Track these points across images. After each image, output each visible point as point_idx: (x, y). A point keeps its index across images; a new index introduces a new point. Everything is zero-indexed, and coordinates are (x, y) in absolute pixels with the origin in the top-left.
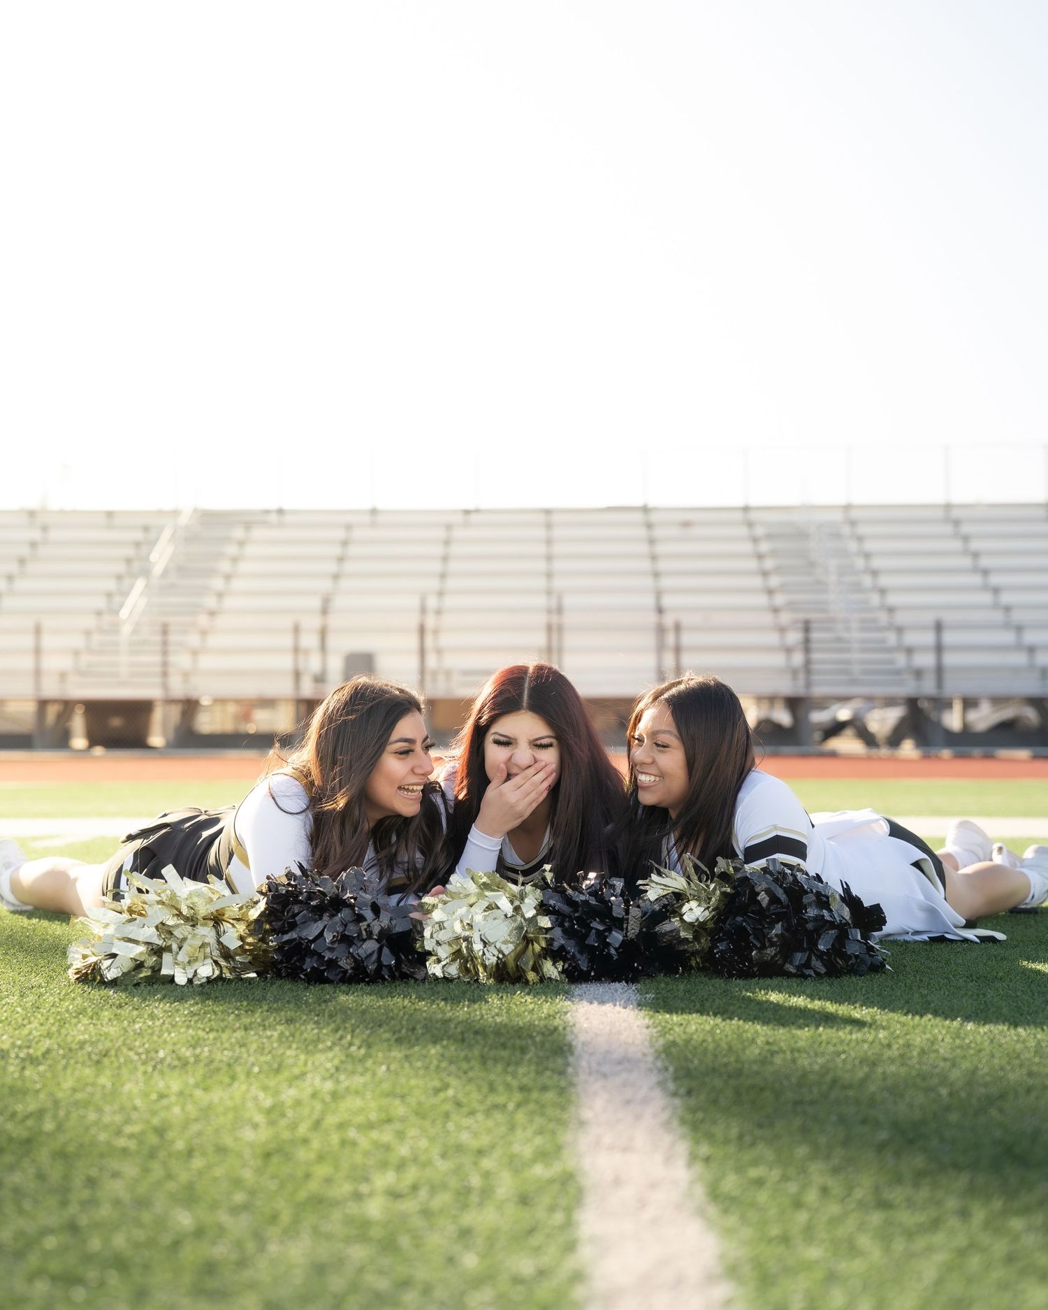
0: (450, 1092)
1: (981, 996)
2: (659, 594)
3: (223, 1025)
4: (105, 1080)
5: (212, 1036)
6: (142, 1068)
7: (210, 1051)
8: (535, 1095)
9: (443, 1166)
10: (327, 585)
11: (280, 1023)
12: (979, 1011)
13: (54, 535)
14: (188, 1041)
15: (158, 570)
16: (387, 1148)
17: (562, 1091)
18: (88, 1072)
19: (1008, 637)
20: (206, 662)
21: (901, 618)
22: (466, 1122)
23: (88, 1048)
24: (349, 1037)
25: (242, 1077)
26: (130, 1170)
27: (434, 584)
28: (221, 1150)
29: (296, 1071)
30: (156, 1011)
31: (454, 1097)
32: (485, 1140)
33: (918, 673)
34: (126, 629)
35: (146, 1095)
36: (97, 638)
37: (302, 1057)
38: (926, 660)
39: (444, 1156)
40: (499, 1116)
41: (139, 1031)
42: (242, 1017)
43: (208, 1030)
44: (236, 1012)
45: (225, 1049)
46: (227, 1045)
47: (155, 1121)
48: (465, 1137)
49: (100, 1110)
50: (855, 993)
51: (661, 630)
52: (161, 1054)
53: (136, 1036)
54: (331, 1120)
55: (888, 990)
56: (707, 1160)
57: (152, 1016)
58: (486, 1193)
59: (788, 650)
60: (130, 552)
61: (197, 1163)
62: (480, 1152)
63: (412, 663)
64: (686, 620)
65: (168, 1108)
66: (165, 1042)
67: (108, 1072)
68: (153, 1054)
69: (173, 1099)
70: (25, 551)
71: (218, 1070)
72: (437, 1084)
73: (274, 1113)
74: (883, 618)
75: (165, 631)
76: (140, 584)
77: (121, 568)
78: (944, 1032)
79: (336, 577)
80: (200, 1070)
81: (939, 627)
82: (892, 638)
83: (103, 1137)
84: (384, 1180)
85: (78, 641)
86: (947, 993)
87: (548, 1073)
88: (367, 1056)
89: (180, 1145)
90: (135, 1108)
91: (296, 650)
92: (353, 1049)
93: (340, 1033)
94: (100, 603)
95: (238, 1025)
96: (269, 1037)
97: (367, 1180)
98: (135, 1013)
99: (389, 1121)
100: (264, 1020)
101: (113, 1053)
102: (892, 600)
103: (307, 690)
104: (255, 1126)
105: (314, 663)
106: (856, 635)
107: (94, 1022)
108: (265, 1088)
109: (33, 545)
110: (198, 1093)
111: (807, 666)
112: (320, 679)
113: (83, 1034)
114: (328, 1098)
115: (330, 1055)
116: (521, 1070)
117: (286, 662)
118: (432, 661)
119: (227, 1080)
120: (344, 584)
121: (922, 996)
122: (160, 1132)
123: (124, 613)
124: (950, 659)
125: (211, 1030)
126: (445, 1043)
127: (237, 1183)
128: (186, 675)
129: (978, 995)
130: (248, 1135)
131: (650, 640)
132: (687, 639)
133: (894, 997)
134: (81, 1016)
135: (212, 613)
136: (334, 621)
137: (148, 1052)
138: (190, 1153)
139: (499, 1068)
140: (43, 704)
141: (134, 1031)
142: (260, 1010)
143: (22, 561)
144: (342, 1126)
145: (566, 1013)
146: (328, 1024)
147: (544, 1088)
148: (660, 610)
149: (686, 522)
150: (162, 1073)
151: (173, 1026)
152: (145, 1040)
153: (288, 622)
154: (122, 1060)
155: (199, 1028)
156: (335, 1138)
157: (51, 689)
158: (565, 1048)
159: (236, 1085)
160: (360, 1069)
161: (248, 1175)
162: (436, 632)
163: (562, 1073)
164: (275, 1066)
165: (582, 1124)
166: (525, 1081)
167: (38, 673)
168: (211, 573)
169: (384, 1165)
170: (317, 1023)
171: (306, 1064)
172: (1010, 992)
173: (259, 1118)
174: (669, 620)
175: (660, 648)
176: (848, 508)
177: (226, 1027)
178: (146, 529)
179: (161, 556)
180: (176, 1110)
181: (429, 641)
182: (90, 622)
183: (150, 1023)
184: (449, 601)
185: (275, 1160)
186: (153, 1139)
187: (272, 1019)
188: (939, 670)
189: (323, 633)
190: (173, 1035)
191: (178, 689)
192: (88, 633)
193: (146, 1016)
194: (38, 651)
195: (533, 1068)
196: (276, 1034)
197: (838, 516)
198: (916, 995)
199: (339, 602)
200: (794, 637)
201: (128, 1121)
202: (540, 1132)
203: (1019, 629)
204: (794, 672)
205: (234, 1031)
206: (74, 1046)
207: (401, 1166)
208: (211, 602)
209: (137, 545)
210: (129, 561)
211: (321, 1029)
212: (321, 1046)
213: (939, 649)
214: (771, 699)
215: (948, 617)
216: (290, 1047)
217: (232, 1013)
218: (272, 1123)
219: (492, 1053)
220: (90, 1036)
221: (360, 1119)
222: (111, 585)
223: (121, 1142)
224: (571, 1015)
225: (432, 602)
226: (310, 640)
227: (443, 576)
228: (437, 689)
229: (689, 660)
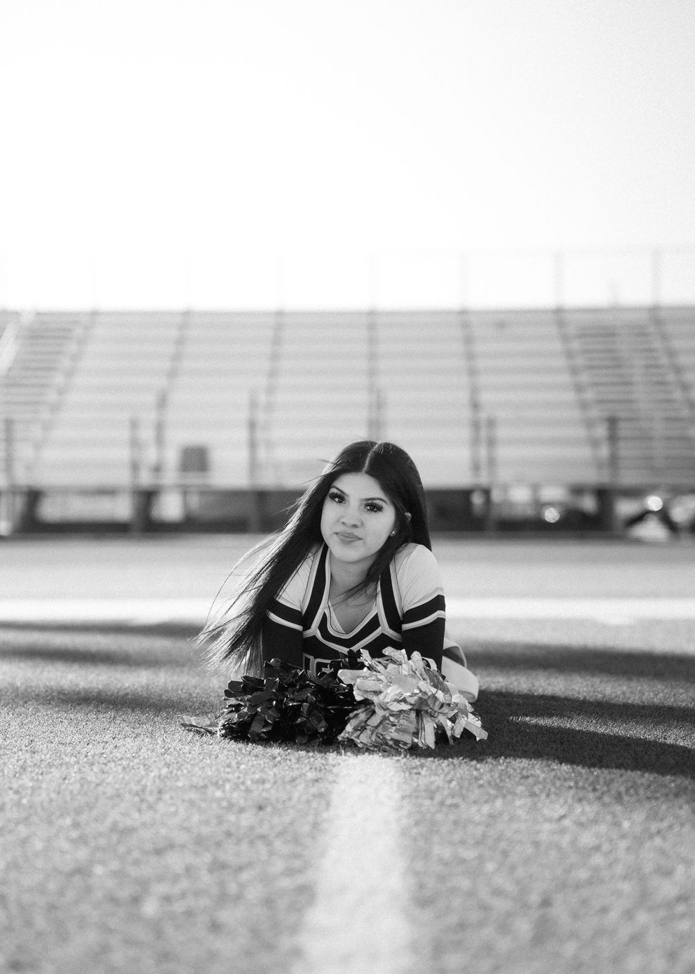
2: (474, 390)
20: (51, 454)
27: (263, 381)
51: (476, 425)
63: (242, 455)
64: (501, 414)
74: (686, 412)
91: (135, 443)
103: (146, 479)
105: (151, 455)
106: (659, 429)
111: (614, 461)
112: (157, 469)
117: (123, 454)
118: (262, 454)
120: (180, 381)
128: (29, 468)
131: (465, 433)
132: (502, 432)
135: (54, 408)
136: (171, 415)
148: (475, 406)
149: (503, 322)
153: (126, 416)
162: (267, 427)
168: (53, 369)
174: (483, 415)
175: (475, 441)
176: (654, 309)
181: (260, 435)
184: (279, 397)
189: (160, 427)
191: (23, 478)
199: (175, 398)
200: (601, 431)
208: (52, 397)
214: (578, 490)
225: (262, 398)
226: (147, 434)
227: (273, 373)
228: (268, 480)
229: (503, 452)
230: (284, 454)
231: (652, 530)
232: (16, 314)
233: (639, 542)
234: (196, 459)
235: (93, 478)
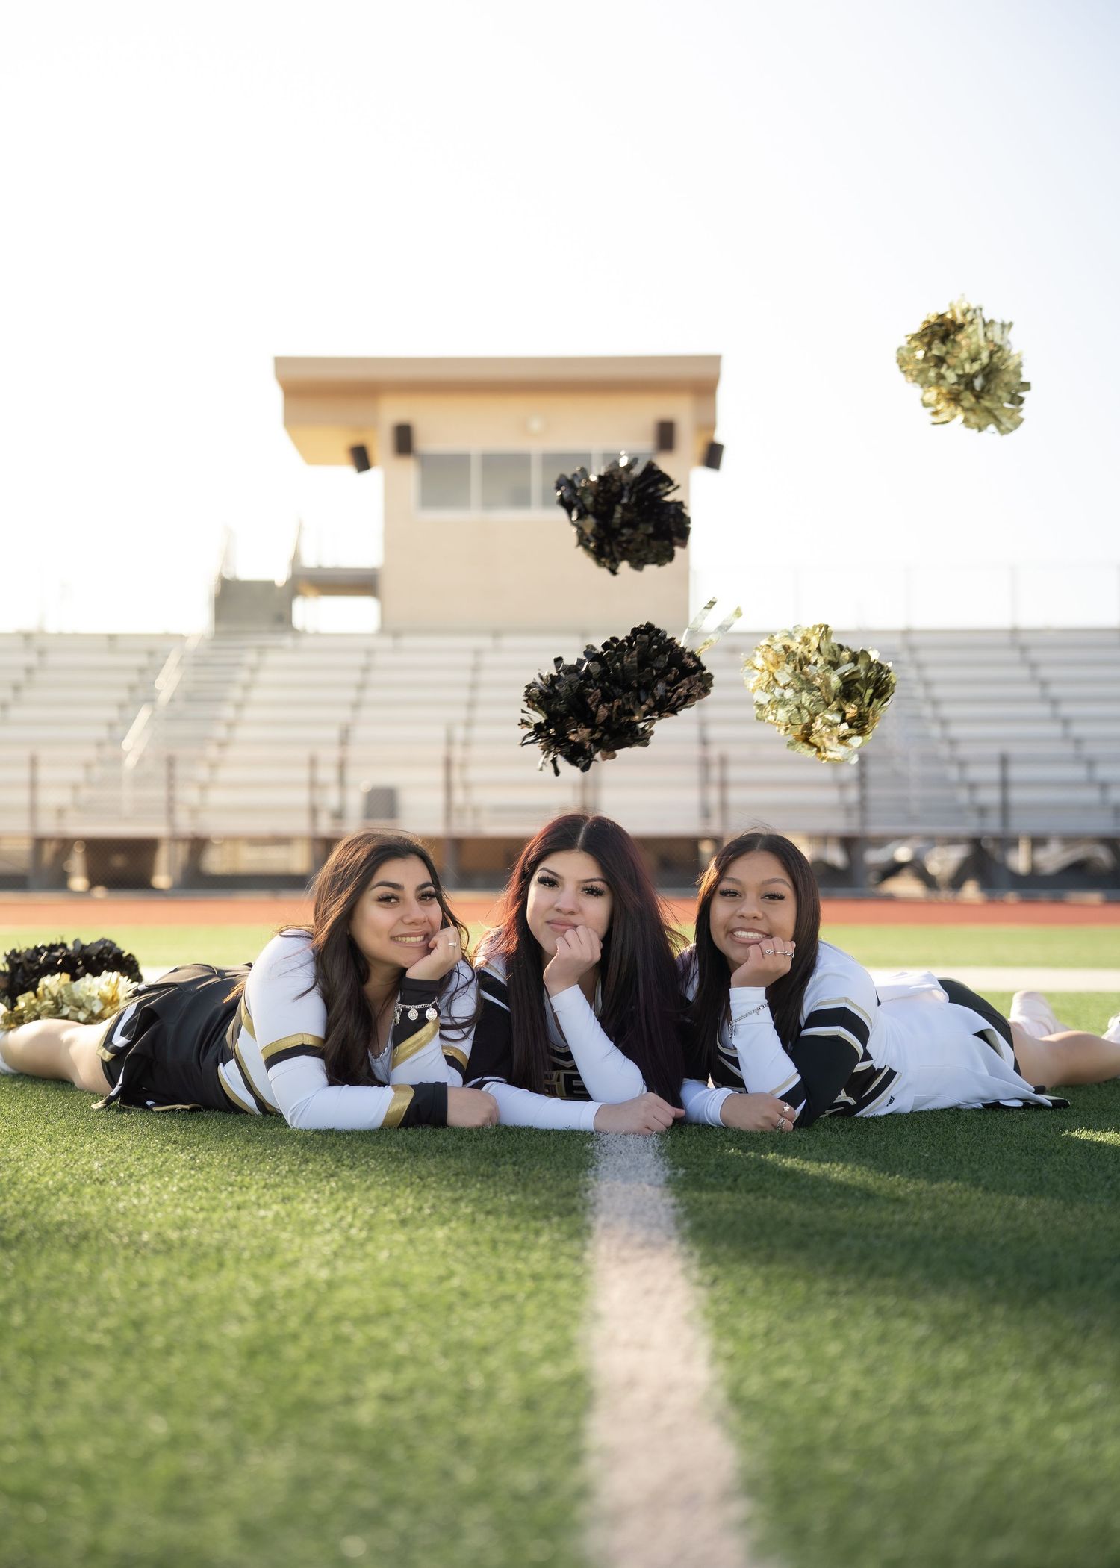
0: (455, 1282)
1: (1036, 1172)
2: (704, 723)
3: (214, 1203)
4: (81, 1267)
5: (201, 1216)
6: (122, 1253)
7: (199, 1234)
8: (548, 1284)
9: (444, 1365)
10: (344, 714)
11: (275, 1202)
12: (1033, 1189)
13: (52, 659)
14: (175, 1223)
15: (164, 697)
16: (383, 1345)
17: (577, 1280)
18: (64, 1257)
19: (1079, 772)
20: (216, 797)
21: (964, 751)
22: (473, 1315)
23: (66, 1230)
24: (349, 1219)
25: (230, 1262)
26: (102, 1370)
27: (461, 713)
28: (203, 1347)
29: (290, 1257)
30: (142, 1188)
31: (460, 1286)
32: (490, 1335)
33: (982, 811)
34: (130, 761)
35: (123, 1283)
36: (98, 771)
37: (298, 1241)
38: (990, 796)
39: (445, 1353)
40: (507, 1308)
41: (122, 1210)
42: (236, 1194)
43: (197, 1208)
44: (230, 1189)
45: (215, 1231)
46: (217, 1227)
47: (134, 1314)
48: (469, 1333)
49: (74, 1301)
50: (900, 1168)
51: (705, 764)
52: (145, 1237)
53: (120, 1217)
54: (325, 1313)
55: (936, 1164)
56: (731, 1358)
57: (139, 1194)
58: (489, 1394)
59: (842, 786)
60: (134, 678)
61: (177, 1361)
62: (485, 1350)
63: (438, 798)
64: (734, 752)
65: (148, 1299)
66: (150, 1223)
67: (86, 1258)
68: (135, 1237)
69: (155, 1288)
70: (21, 676)
71: (205, 1255)
72: (442, 1271)
73: (263, 1304)
74: (944, 751)
75: (171, 762)
76: (144, 714)
77: (123, 695)
78: (994, 1212)
79: (356, 705)
80: (186, 1256)
81: (1004, 761)
82: (953, 773)
83: (76, 1331)
84: (377, 1382)
85: (77, 774)
86: (999, 1168)
87: (563, 1260)
88: (369, 1239)
89: (158, 1341)
90: (113, 1299)
91: (313, 784)
92: (354, 1231)
93: (341, 1213)
94: (102, 733)
95: (230, 1203)
96: (263, 1218)
97: (359, 1381)
98: (119, 1189)
99: (387, 1313)
100: (258, 1198)
101: (92, 1235)
102: (955, 731)
103: (325, 826)
104: (242, 1320)
105: (331, 799)
106: (915, 769)
107: (75, 1199)
108: (256, 1277)
109: (29, 670)
110: (182, 1282)
111: (863, 804)
112: (339, 815)
113: (62, 1213)
114: (323, 1288)
115: (328, 1238)
116: (536, 1255)
117: (300, 797)
118: (459, 797)
119: (214, 1266)
120: (365, 713)
121: (973, 1171)
122: (138, 1325)
123: (127, 744)
124: (1017, 796)
125: (202, 1209)
126: (453, 1224)
127: (217, 1385)
128: (194, 812)
129: (1033, 1170)
130: (234, 1330)
131: (693, 774)
132: (734, 773)
133: (942, 1173)
134: (61, 1193)
135: (222, 745)
136: (354, 753)
137: (130, 1234)
138: (168, 1350)
139: (512, 1252)
140: (39, 842)
141: (118, 1211)
142: (255, 1187)
143: (17, 688)
144: (337, 1319)
145: (586, 1190)
146: (329, 1203)
147: (558, 1277)
148: (704, 742)
150: (144, 1258)
151: (160, 1205)
152: (129, 1221)
153: (303, 754)
154: (102, 1243)
155: (189, 1207)
156: (327, 1334)
157: (48, 826)
158: (584, 1231)
159: (224, 1273)
160: (359, 1253)
161: (230, 1375)
162: (464, 765)
163: (577, 1259)
164: (267, 1250)
165: (597, 1317)
166: (539, 1268)
167: (33, 809)
168: (221, 700)
169: (377, 1366)
170: (316, 1201)
171: (301, 1248)
172: (1068, 1167)
173: (246, 1310)
174: (714, 752)
175: (705, 783)
176: (907, 633)
177: (218, 1206)
178: (151, 653)
179: (167, 683)
180: (157, 1301)
181: (456, 775)
182: (90, 753)
183: (136, 1201)
184: (479, 732)
185: (262, 1359)
186: (129, 1335)
187: (267, 1198)
188: (1005, 808)
189: (342, 766)
190: (159, 1215)
191: (186, 825)
192: (88, 766)
193: (131, 1193)
194: (33, 785)
195: (548, 1253)
196: (270, 1214)
197: (896, 641)
198: (966, 1170)
199: (360, 733)
200: (848, 772)
201: (104, 1314)
202: (551, 1326)
203: (1091, 763)
204: (848, 810)
205: (225, 1210)
206: (51, 1228)
207: (398, 1365)
208: (221, 732)
209: (141, 670)
210: (132, 688)
211: (320, 1208)
212: (318, 1228)
213: (1004, 784)
214: (821, 840)
215: (1015, 750)
216: (284, 1230)
217: (226, 1189)
218: (261, 1316)
219: (505, 1236)
220: (69, 1215)
221: (356, 1312)
222: (113, 714)
223: (95, 1338)
224: (593, 1194)
225: (459, 733)
226: (327, 774)
227: (471, 705)
228: (465, 827)
229: (735, 796)
230: (484, 797)
231: (905, 886)
232: (182, 638)
233: (890, 898)
234: (384, 801)
235: (263, 826)
